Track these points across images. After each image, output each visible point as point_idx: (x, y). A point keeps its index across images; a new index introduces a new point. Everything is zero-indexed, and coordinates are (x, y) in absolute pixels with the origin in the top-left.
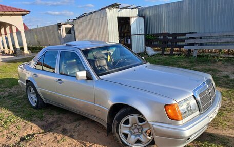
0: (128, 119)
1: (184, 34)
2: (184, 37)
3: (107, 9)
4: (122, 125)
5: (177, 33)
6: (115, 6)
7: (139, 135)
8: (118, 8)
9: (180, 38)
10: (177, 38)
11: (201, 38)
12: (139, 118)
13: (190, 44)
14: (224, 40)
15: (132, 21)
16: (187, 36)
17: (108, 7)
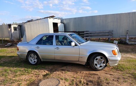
0: (97, 58)
1: (83, 32)
2: (83, 33)
3: (48, 18)
4: (95, 61)
5: (80, 31)
6: (52, 17)
7: (101, 64)
8: (53, 18)
9: (81, 33)
10: (80, 33)
11: (91, 33)
12: (101, 57)
13: (86, 36)
14: (101, 34)
15: (59, 25)
16: (85, 33)
17: (49, 17)
